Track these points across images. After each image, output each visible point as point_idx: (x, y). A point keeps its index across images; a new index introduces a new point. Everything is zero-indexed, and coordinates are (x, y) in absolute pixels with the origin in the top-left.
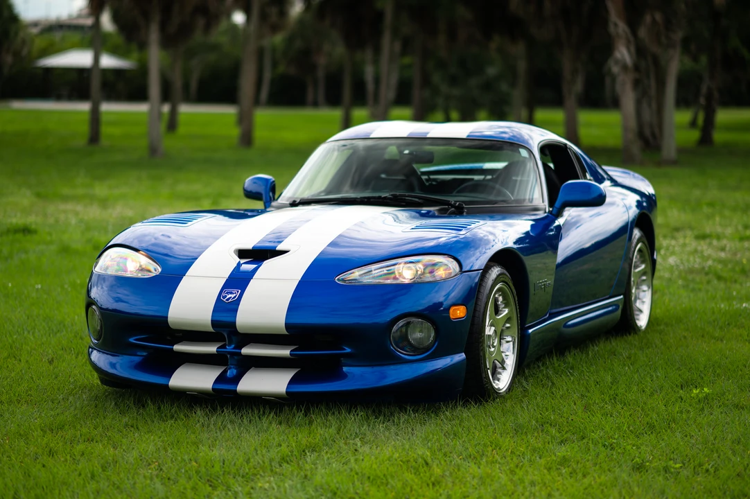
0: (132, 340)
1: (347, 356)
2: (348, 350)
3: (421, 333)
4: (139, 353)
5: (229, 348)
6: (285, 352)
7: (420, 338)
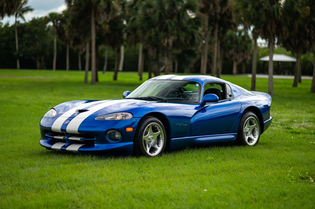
0: (46, 135)
1: (95, 140)
3: (118, 136)
4: (48, 139)
5: (66, 138)
6: (79, 139)
7: (118, 137)
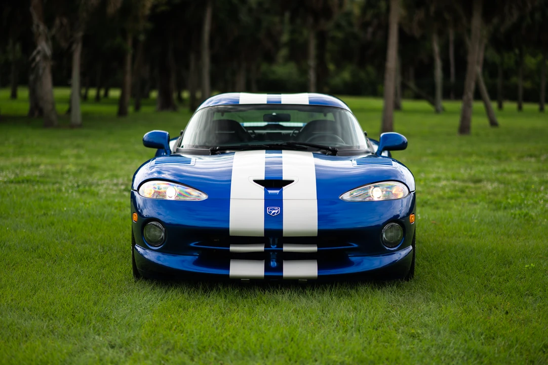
0: (192, 245)
2: (356, 246)
3: (392, 233)
4: (195, 254)
5: (274, 247)
6: (314, 249)
7: (391, 236)
